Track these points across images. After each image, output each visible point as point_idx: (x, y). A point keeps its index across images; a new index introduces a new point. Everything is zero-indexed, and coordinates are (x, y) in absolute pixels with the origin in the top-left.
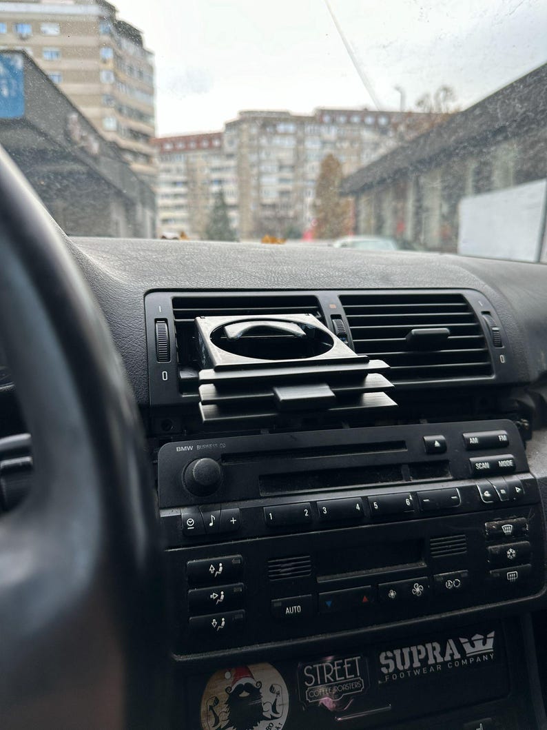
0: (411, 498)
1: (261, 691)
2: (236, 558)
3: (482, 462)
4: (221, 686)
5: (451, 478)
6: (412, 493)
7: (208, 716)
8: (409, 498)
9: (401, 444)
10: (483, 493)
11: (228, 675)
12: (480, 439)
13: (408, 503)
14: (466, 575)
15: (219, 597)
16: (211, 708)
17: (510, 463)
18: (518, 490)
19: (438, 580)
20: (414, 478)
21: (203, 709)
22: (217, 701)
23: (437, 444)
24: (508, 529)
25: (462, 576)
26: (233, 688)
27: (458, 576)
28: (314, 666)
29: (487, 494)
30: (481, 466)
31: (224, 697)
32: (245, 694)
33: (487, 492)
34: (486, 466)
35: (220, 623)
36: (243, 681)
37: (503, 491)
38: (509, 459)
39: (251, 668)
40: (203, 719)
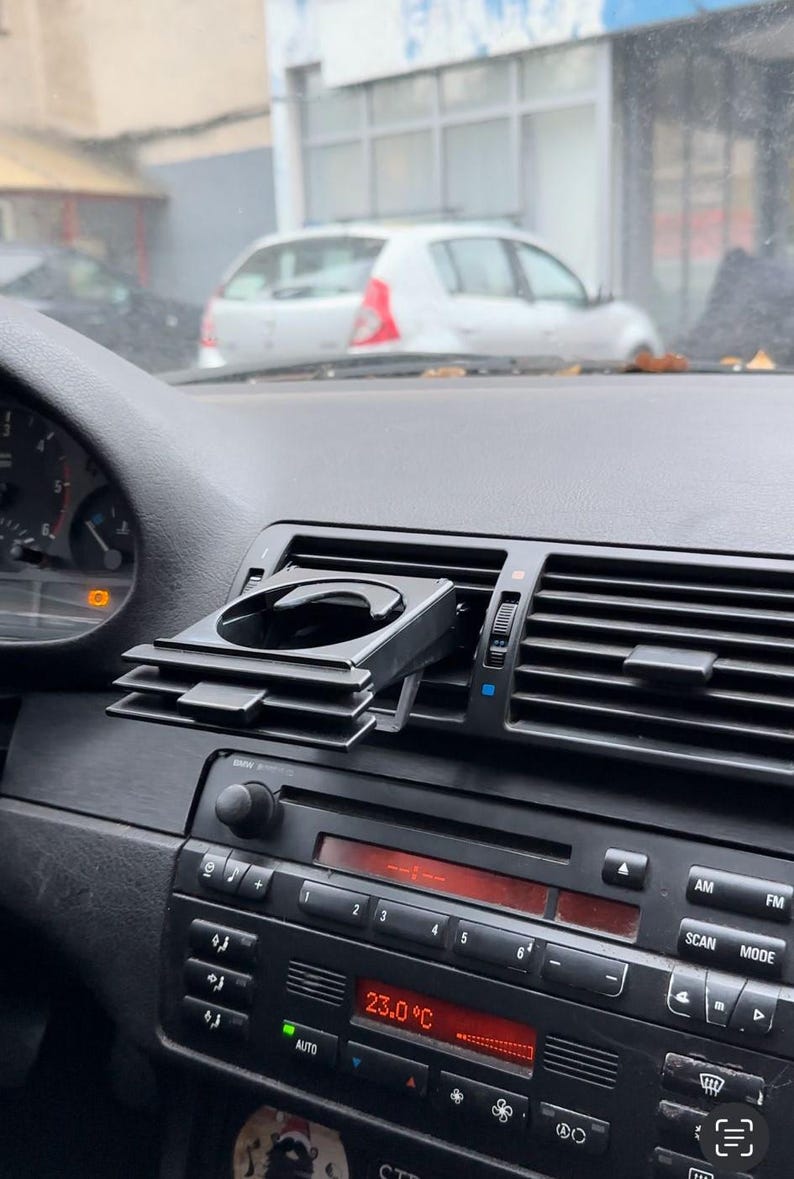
0: (529, 949)
1: (315, 1162)
2: (248, 937)
3: (705, 931)
4: (268, 1127)
5: (631, 941)
6: (538, 941)
7: (242, 1160)
8: (526, 947)
9: (562, 850)
10: (675, 993)
11: (280, 1116)
12: (719, 887)
13: (520, 953)
14: (601, 1130)
15: (217, 983)
16: (249, 1150)
17: (769, 957)
18: (758, 1015)
19: (545, 1112)
20: (566, 918)
21: (241, 1144)
22: (257, 1144)
23: (624, 870)
24: (712, 1084)
25: (595, 1128)
26: (282, 1138)
27: (586, 1125)
28: (397, 1170)
29: (683, 998)
30: (698, 941)
31: (267, 1144)
32: (292, 1155)
33: (685, 994)
34: (710, 944)
35: (213, 1020)
36: (297, 1136)
37: (720, 1006)
38: (769, 948)
39: (312, 1125)
40: (236, 1158)
